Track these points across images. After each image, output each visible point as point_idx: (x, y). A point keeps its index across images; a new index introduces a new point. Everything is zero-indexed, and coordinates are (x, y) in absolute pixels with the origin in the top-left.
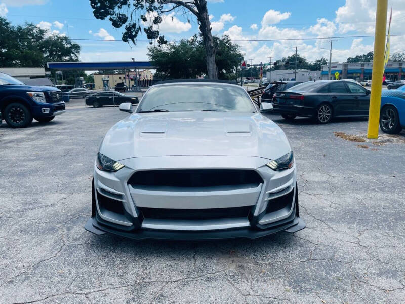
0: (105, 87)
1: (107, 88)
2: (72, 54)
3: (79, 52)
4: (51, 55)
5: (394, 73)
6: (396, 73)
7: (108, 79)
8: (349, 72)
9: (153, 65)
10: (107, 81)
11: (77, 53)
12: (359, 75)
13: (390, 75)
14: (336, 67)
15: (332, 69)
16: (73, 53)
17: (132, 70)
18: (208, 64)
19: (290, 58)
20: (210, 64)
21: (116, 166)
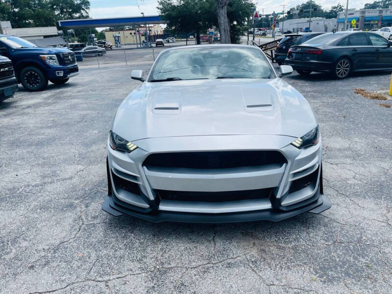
0: (117, 44)
1: (119, 45)
2: (82, 11)
3: (89, 8)
4: (62, 12)
7: (119, 35)
8: (367, 19)
9: (163, 20)
10: (118, 37)
11: (87, 9)
12: (376, 22)
14: (353, 14)
15: (349, 16)
16: (83, 9)
17: (143, 25)
18: (220, 17)
19: (304, 5)
20: (221, 17)
21: (130, 146)
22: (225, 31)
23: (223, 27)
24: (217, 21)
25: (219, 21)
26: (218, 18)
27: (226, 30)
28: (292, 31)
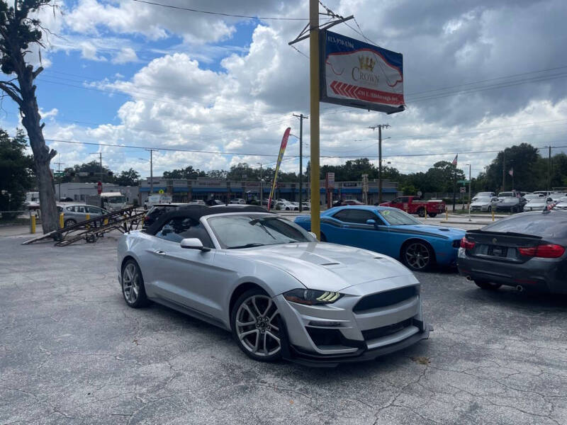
5: (223, 193)
6: (225, 193)
8: (175, 190)
12: (186, 194)
13: (219, 195)
14: (158, 183)
15: (155, 185)
18: (39, 175)
20: (42, 174)
21: (327, 298)
22: (48, 194)
27: (50, 193)
28: (73, 198)
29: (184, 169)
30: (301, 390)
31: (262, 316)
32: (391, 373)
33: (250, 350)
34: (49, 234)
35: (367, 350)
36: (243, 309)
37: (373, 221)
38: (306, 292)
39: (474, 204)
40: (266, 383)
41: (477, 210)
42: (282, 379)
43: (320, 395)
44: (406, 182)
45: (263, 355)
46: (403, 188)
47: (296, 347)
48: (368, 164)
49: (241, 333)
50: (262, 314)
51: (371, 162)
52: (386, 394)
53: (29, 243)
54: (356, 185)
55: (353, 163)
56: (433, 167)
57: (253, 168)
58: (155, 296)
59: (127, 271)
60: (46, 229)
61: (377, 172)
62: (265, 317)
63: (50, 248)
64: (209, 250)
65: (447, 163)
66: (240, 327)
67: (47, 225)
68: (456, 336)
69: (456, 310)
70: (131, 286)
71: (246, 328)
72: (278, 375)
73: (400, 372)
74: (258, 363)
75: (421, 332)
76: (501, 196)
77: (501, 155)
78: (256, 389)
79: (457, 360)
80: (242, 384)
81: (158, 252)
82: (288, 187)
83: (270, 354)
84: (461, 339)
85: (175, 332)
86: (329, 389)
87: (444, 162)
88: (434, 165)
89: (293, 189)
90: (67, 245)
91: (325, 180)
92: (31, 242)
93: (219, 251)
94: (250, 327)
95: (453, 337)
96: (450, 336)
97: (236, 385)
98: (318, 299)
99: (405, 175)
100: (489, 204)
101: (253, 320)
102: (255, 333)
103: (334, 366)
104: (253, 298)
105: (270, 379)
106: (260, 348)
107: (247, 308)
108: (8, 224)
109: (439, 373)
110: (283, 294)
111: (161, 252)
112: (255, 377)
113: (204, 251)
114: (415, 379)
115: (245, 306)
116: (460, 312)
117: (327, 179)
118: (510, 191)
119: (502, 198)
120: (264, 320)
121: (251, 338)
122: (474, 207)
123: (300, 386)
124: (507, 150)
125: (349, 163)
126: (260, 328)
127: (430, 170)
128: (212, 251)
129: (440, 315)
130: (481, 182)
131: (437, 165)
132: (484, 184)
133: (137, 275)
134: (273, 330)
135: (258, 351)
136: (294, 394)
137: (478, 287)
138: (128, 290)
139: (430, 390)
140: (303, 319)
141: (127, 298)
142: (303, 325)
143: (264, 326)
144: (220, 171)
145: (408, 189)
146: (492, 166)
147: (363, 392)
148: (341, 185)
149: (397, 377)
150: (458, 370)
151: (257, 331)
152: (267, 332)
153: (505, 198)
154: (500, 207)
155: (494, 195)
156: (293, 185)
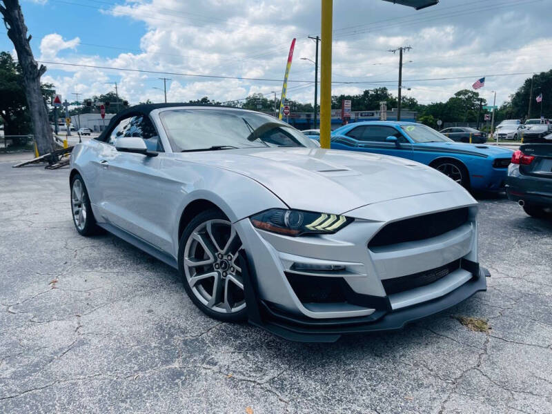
18: (29, 93)
19: (104, 96)
20: (33, 92)
21: (323, 225)
22: (40, 114)
23: (37, 109)
24: (26, 99)
25: (28, 99)
26: (27, 95)
27: (43, 113)
28: (93, 129)
29: (200, 100)
30: (272, 381)
31: (223, 252)
32: (429, 348)
33: (205, 302)
34: (42, 157)
35: (390, 311)
36: (194, 240)
37: (394, 138)
38: (287, 215)
39: (499, 131)
40: (216, 364)
41: (503, 137)
42: (245, 357)
43: (305, 395)
44: (424, 113)
45: (224, 311)
46: (422, 118)
47: (271, 304)
48: (386, 94)
49: (191, 276)
50: (222, 249)
51: (389, 92)
52: (425, 394)
53: (20, 166)
54: (373, 115)
55: (371, 93)
56: (455, 96)
57: (269, 99)
58: (104, 221)
59: (76, 189)
60: (41, 152)
61: (396, 102)
62: (226, 253)
63: (40, 171)
64: (156, 155)
65: (469, 91)
66: (190, 268)
67: (41, 147)
68: (519, 282)
69: (508, 244)
70: (80, 209)
71: (200, 270)
72: (239, 349)
73: (444, 344)
74: (216, 323)
75: (475, 278)
76: (529, 123)
77: (529, 82)
78: (197, 375)
79: (532, 324)
80: (176, 365)
81: (100, 162)
82: (303, 117)
83: (234, 310)
84: (528, 288)
85: (116, 270)
86: (323, 382)
87: (466, 91)
88: (456, 94)
89: (308, 120)
90: (58, 168)
91: (341, 110)
92: (23, 165)
93: (170, 155)
94: (206, 269)
95: (517, 285)
96: (510, 281)
97: (165, 367)
98: (308, 226)
99: (424, 106)
100: (516, 131)
101: (209, 258)
102: (213, 278)
103: (333, 340)
104: (208, 224)
105: (225, 356)
106: (219, 300)
107: (200, 239)
108: (19, 151)
109: (509, 348)
110: (250, 217)
111: (105, 161)
112: (201, 351)
113: (149, 155)
114: (473, 361)
115: (196, 236)
116: (513, 247)
117: (343, 110)
118: (539, 118)
119: (529, 126)
120: (225, 258)
121: (207, 284)
122: (499, 134)
123: (273, 373)
124: (535, 76)
125: (366, 92)
126: (220, 270)
127: (452, 99)
128: (161, 156)
129: (488, 250)
130: (505, 112)
131: (459, 94)
132: (507, 113)
133: (83, 194)
134: (238, 275)
135: (216, 304)
136: (258, 392)
137: (528, 216)
138: (77, 213)
139: (504, 385)
140: (282, 260)
141: (77, 223)
142: (281, 269)
143: (226, 267)
144: (236, 102)
145: (427, 119)
146: (518, 94)
147: (382, 388)
148: (357, 115)
149: (441, 356)
150: (541, 343)
151: (215, 274)
152: (231, 277)
153: (531, 125)
154: (527, 134)
155: (521, 123)
156: (309, 116)
